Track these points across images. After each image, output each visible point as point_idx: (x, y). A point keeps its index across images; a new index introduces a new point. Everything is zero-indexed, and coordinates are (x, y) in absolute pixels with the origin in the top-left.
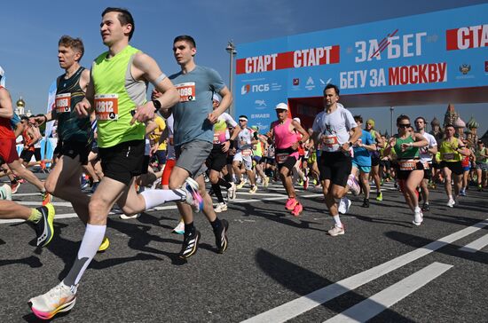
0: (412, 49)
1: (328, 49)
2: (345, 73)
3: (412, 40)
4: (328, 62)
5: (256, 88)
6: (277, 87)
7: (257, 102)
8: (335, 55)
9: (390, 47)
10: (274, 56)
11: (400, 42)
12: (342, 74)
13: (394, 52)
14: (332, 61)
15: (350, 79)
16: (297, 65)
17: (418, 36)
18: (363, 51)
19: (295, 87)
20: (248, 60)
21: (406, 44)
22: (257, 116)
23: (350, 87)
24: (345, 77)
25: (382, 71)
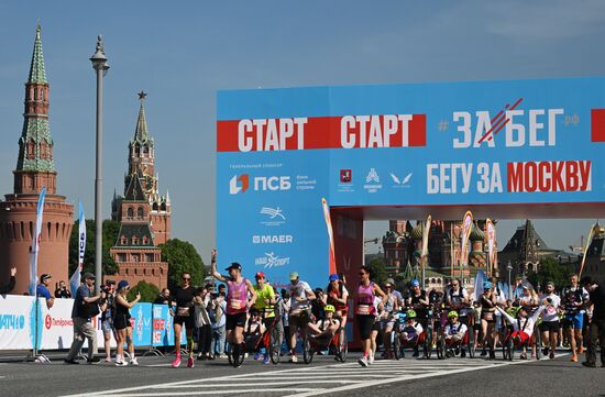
0: (542, 134)
1: (406, 118)
2: (436, 166)
3: (542, 119)
4: (405, 142)
5: (261, 183)
6: (306, 184)
7: (265, 210)
8: (418, 128)
9: (509, 127)
10: (302, 121)
11: (524, 120)
12: (430, 167)
13: (517, 136)
14: (411, 143)
15: (444, 178)
16: (347, 143)
17: (552, 113)
18: (466, 129)
19: (344, 184)
20: (245, 124)
21: (534, 126)
22: (266, 239)
23: (444, 191)
24: (436, 172)
25: (496, 166)
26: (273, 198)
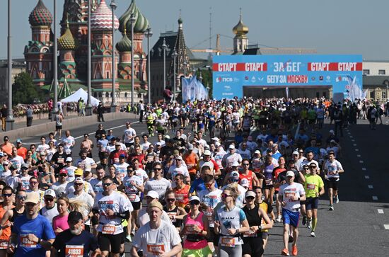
0: (296, 69)
1: (262, 64)
2: (270, 76)
3: (296, 65)
5: (225, 79)
6: (236, 80)
7: (226, 87)
8: (265, 66)
9: (288, 67)
10: (235, 64)
11: (291, 65)
12: (268, 76)
13: (290, 69)
14: (263, 70)
15: (272, 79)
16: (247, 70)
17: (298, 63)
18: (277, 67)
19: (246, 80)
20: (220, 64)
21: (294, 67)
22: (226, 94)
23: (272, 82)
25: (285, 77)
26: (228, 83)
